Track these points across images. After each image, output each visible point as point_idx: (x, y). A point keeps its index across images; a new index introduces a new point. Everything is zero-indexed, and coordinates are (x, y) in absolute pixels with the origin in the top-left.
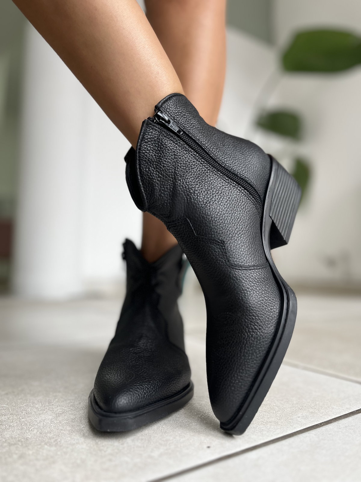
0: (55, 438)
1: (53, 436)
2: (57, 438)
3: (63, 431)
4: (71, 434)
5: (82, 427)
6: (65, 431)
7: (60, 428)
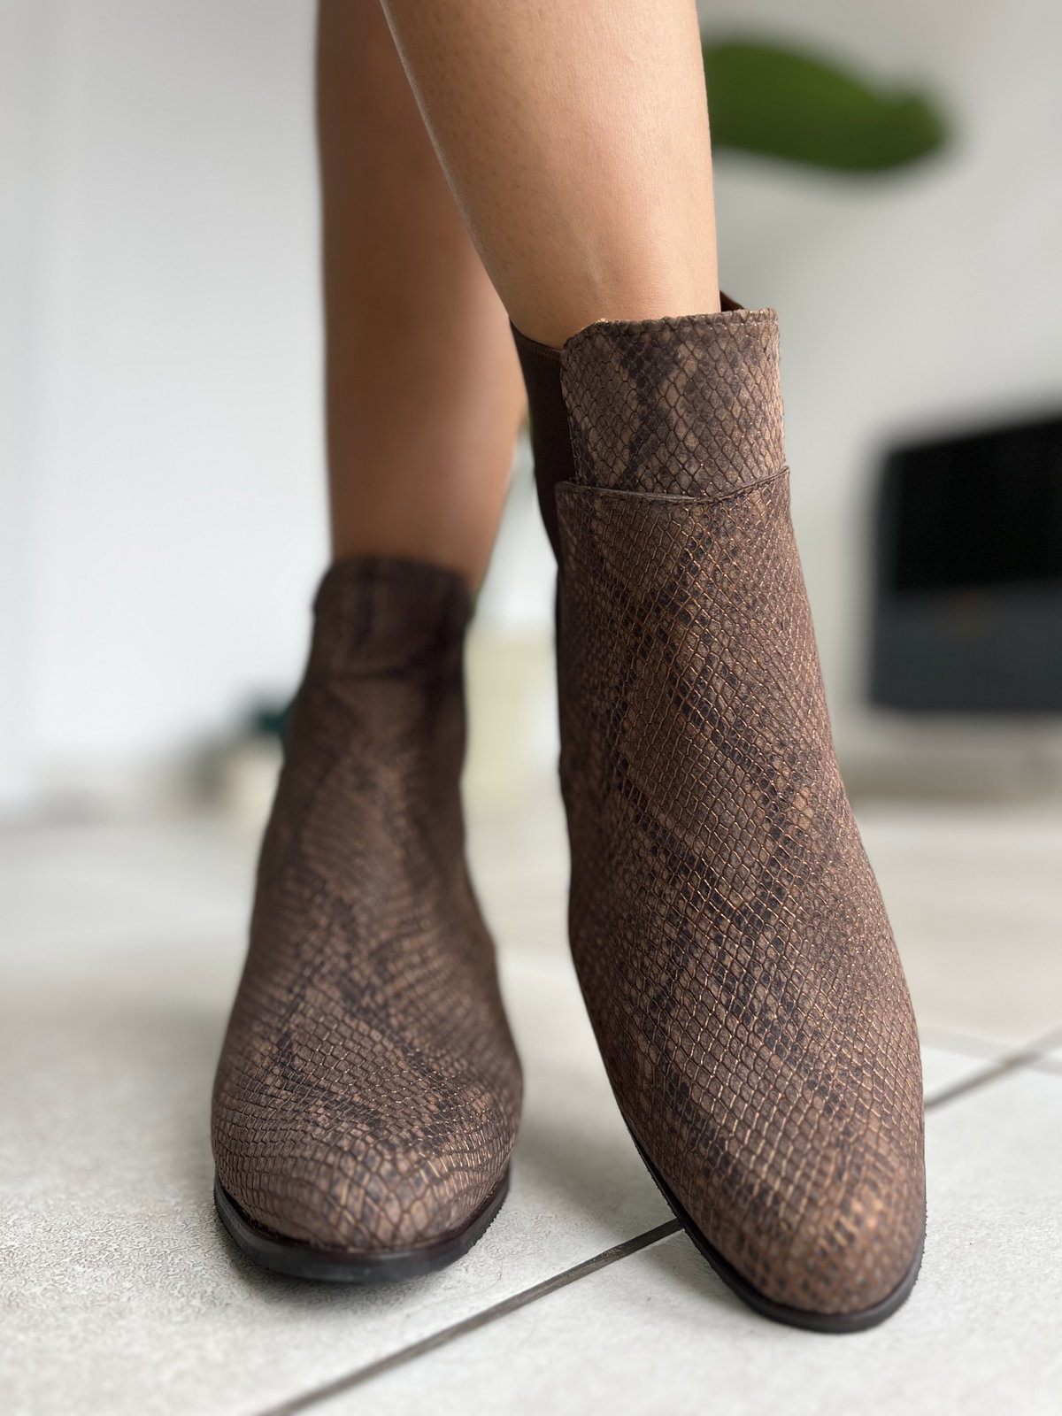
0: (99, 1243)
1: (91, 1238)
2: (105, 1243)
3: (118, 1220)
4: (145, 1226)
5: (173, 1202)
6: (123, 1218)
7: (106, 1211)
